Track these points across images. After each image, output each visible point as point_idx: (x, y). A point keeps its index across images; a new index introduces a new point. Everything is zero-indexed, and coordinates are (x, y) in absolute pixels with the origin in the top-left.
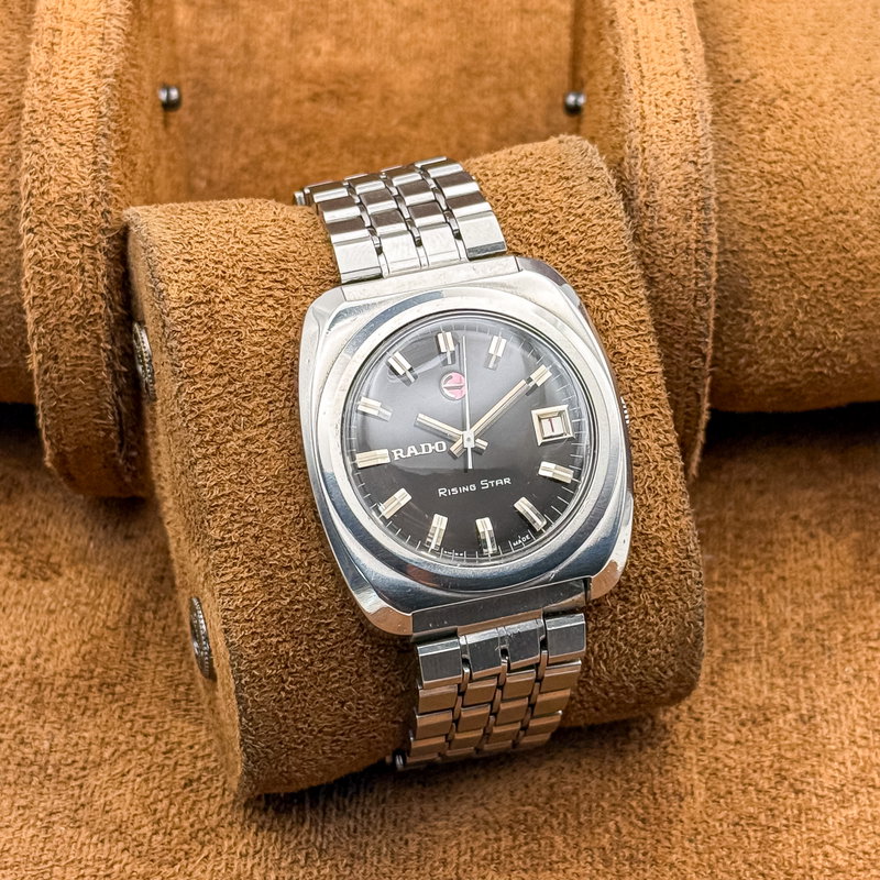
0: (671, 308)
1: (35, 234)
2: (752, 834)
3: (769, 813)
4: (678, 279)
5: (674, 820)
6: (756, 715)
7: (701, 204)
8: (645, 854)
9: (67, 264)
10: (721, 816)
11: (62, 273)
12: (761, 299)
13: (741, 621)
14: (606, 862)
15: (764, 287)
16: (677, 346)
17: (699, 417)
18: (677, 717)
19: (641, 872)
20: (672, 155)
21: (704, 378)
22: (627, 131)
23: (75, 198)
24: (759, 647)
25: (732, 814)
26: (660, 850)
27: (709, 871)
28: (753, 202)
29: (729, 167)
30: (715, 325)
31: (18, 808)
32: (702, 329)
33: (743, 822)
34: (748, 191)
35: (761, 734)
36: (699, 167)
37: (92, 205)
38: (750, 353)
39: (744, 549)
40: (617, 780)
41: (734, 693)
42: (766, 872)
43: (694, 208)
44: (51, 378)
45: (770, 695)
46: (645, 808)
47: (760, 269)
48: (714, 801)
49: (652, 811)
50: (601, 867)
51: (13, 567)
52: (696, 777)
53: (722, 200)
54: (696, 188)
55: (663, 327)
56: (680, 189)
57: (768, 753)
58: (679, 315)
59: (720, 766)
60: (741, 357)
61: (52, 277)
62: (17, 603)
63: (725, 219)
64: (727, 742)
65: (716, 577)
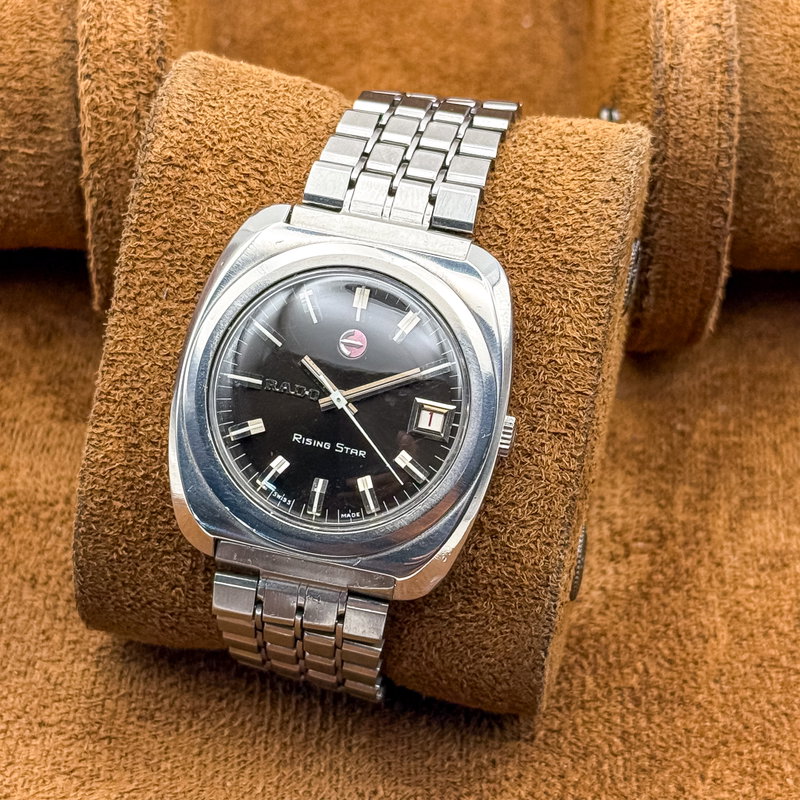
0: (694, 169)
1: (93, 80)
2: (773, 675)
3: (789, 655)
4: (701, 140)
5: (700, 660)
6: (774, 561)
7: (724, 66)
8: (672, 694)
9: (122, 110)
10: (745, 657)
11: (118, 119)
12: (781, 160)
13: (756, 470)
14: (637, 702)
15: (785, 149)
16: (699, 205)
17: (718, 274)
18: (699, 562)
19: (669, 711)
20: (697, 17)
21: (725, 236)
23: (132, 45)
24: (775, 495)
25: (754, 656)
26: (687, 690)
27: (734, 711)
28: (777, 65)
29: (754, 30)
30: (736, 186)
31: (69, 643)
32: (723, 188)
33: (765, 664)
34: (772, 54)
35: (779, 579)
36: (723, 29)
37: (148, 52)
38: (767, 212)
39: (758, 400)
40: (644, 622)
41: (752, 539)
42: (789, 711)
43: (718, 70)
44: (104, 222)
45: (788, 541)
46: (672, 649)
47: (781, 131)
48: (737, 643)
49: (677, 652)
50: (630, 706)
51: (55, 409)
52: (719, 619)
53: (746, 62)
54: (719, 51)
55: (686, 187)
56: (704, 52)
57: (787, 597)
58: (702, 175)
59: (741, 609)
60: (758, 217)
61: (108, 123)
62: (60, 445)
63: (749, 81)
64: (748, 587)
65: (731, 426)
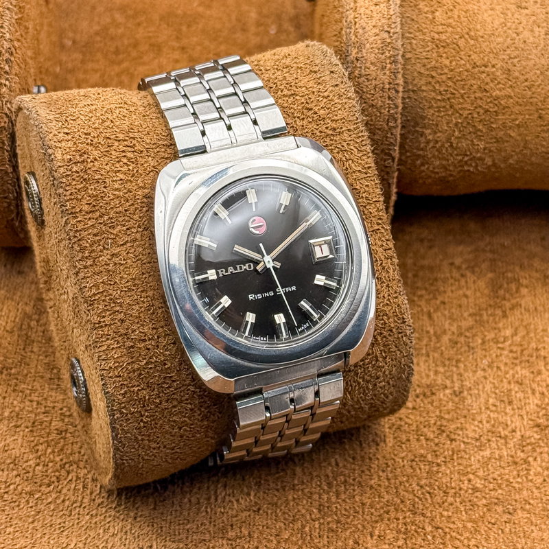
0: (373, 128)
2: (422, 467)
3: (433, 453)
4: (377, 108)
5: (373, 458)
6: (426, 391)
7: (392, 59)
8: (354, 480)
10: (403, 455)
12: (431, 122)
14: (330, 485)
15: (433, 114)
16: (376, 152)
17: (390, 197)
19: (352, 491)
20: (374, 26)
21: (393, 172)
22: (345, 11)
24: (428, 347)
25: (410, 454)
26: (364, 477)
27: (395, 491)
28: (426, 58)
29: (412, 36)
30: (401, 138)
32: (392, 140)
33: (417, 459)
34: (424, 51)
35: (429, 403)
36: (391, 35)
38: (424, 157)
39: (419, 284)
42: (431, 491)
43: (388, 61)
45: (435, 378)
46: (354, 450)
47: (431, 102)
48: (398, 446)
49: (358, 452)
50: (326, 488)
52: (387, 430)
53: (407, 57)
54: (389, 49)
56: (379, 49)
57: (433, 415)
58: (377, 131)
59: (403, 423)
60: (417, 160)
63: (408, 69)
